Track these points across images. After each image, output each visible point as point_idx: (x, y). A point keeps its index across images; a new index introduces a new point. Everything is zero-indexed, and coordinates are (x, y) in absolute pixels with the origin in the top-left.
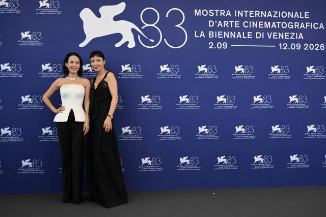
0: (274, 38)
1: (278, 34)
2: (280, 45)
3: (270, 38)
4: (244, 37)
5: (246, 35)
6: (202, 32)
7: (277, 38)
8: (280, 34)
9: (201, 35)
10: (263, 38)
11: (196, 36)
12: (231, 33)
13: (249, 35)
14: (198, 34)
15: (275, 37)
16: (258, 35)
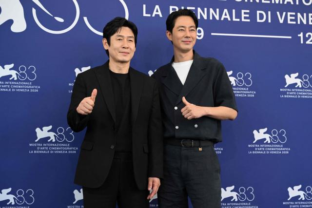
0: (289, 22)
1: (296, 16)
2: (301, 35)
3: (281, 21)
4: (234, 19)
5: (238, 15)
6: (157, 7)
7: (294, 23)
8: (299, 15)
9: (155, 13)
10: (270, 21)
11: (145, 15)
12: (211, 10)
13: (243, 16)
14: (150, 10)
15: (291, 20)
16: (261, 15)
